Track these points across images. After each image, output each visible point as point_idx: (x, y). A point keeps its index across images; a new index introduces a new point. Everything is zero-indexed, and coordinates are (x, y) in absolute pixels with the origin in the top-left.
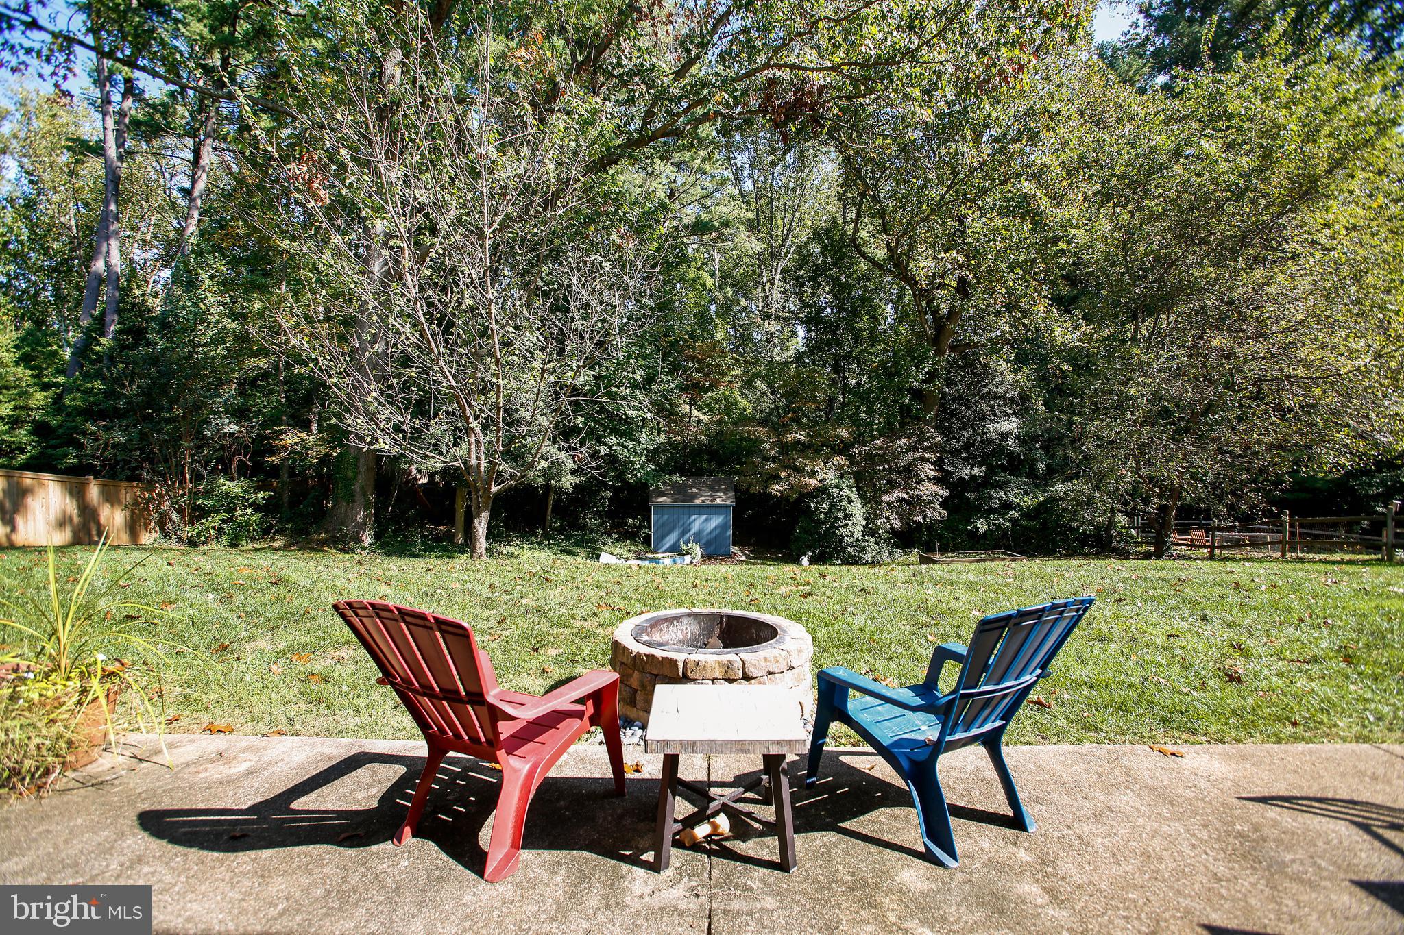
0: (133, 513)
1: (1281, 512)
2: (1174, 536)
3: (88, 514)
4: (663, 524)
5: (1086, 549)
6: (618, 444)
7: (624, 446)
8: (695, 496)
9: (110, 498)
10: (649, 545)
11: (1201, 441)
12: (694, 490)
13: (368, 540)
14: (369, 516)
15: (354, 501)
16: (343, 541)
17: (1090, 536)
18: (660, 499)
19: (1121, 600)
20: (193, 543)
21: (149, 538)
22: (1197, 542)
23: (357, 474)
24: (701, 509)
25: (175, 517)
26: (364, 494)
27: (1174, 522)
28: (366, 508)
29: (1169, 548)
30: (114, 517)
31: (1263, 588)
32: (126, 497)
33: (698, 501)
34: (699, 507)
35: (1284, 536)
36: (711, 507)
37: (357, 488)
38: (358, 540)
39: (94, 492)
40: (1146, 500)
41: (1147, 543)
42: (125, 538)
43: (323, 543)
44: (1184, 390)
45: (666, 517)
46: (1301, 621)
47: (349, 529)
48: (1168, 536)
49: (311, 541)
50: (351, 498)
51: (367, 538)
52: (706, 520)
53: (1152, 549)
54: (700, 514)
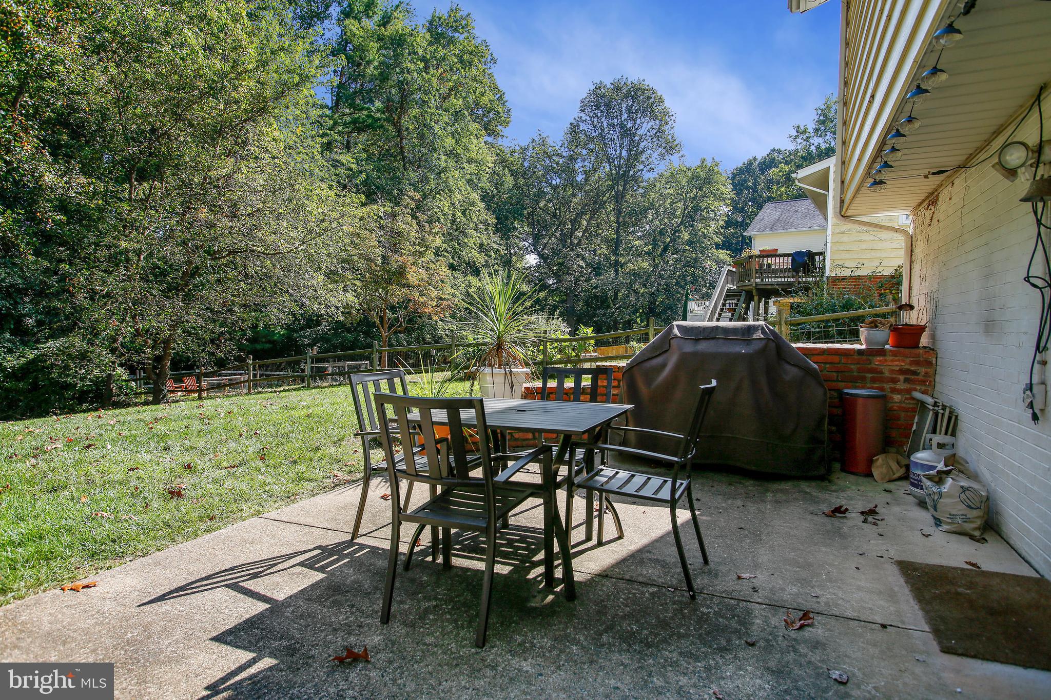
1: (247, 356)
2: (170, 384)
5: (84, 406)
11: (188, 298)
17: (89, 392)
19: (90, 446)
22: (189, 388)
27: (169, 372)
29: (165, 395)
31: (222, 415)
35: (249, 377)
40: (139, 351)
41: (145, 393)
44: (174, 253)
46: (241, 435)
48: (164, 384)
53: (151, 399)
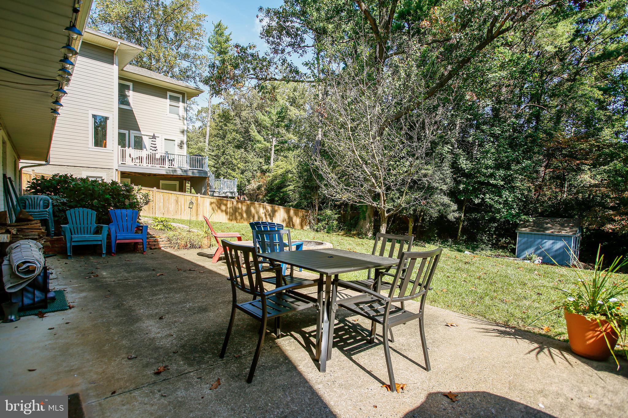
0: (302, 219)
3: (290, 219)
4: (524, 243)
6: (490, 198)
7: (492, 200)
8: (547, 229)
9: (296, 214)
10: (514, 253)
12: (549, 225)
13: (370, 235)
14: (371, 226)
15: (366, 220)
16: (361, 235)
18: (524, 229)
20: (317, 231)
21: (307, 228)
23: (367, 209)
24: (551, 237)
25: (313, 222)
26: (369, 217)
28: (370, 222)
30: (297, 221)
32: (301, 214)
33: (548, 232)
34: (549, 235)
36: (557, 236)
37: (367, 215)
38: (366, 235)
39: (292, 212)
42: (299, 227)
43: (354, 235)
45: (526, 239)
47: (364, 231)
49: (351, 233)
50: (365, 219)
51: (370, 234)
52: (553, 243)
54: (549, 239)
